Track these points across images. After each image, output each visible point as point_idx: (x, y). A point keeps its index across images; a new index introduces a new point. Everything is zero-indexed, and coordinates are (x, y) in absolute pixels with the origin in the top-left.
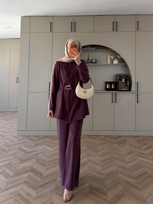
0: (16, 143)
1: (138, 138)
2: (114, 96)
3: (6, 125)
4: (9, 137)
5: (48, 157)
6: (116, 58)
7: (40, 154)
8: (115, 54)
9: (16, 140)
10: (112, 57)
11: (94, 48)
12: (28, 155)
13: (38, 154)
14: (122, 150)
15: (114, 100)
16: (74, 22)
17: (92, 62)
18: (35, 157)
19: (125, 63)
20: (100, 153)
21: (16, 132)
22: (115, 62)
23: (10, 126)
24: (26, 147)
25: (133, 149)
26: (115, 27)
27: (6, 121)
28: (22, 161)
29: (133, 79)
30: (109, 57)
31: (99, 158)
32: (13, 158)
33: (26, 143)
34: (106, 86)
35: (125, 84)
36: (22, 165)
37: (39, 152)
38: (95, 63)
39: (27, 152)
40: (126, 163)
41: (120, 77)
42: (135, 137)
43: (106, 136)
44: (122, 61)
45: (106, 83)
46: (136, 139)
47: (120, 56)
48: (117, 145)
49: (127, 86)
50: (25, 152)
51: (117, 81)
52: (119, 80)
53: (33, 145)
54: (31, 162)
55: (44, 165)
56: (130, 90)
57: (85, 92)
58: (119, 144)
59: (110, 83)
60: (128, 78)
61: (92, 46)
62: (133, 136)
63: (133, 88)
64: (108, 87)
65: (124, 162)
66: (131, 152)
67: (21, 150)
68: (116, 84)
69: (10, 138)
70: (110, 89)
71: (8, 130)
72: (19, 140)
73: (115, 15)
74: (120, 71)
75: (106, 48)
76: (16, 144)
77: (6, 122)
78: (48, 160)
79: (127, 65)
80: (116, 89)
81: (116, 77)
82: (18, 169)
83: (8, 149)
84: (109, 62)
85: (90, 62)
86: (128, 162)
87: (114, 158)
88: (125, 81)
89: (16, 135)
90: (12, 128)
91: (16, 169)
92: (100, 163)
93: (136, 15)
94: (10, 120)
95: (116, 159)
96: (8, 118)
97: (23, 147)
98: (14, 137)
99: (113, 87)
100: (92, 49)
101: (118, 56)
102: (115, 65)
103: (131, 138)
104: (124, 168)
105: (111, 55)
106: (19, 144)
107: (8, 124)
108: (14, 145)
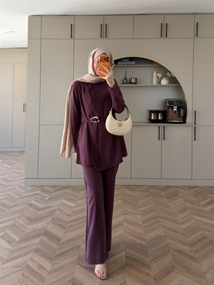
0: (23, 195)
1: (196, 189)
2: (162, 130)
3: (9, 171)
4: (13, 187)
5: (68, 215)
6: (164, 76)
7: (57, 212)
8: (164, 71)
9: (23, 191)
10: (160, 75)
11: (134, 63)
12: (39, 213)
13: (55, 211)
14: (172, 206)
15: (162, 136)
16: (104, 24)
17: (131, 83)
18: (49, 216)
19: (179, 83)
20: (141, 209)
21: (23, 181)
22: (164, 82)
23: (14, 172)
24: (37, 201)
25: (187, 205)
26: (164, 31)
27: (9, 164)
28: (31, 221)
29: (189, 107)
30: (155, 75)
31: (140, 217)
32: (19, 217)
33: (37, 196)
34: (150, 116)
35: (177, 113)
36: (31, 227)
37: (55, 208)
38: (135, 83)
39: (38, 209)
40: (177, 223)
41: (170, 103)
42: (191, 188)
44: (173, 81)
45: (151, 112)
46: (192, 190)
47: (170, 73)
48: (166, 200)
49: (180, 117)
50: (36, 209)
51: (166, 108)
52: (169, 107)
53: (47, 199)
54: (44, 223)
55: (63, 226)
56: (184, 122)
57: (120, 125)
58: (168, 198)
59: (157, 112)
60: (182, 106)
61: (131, 59)
62: (187, 187)
63: (189, 119)
64: (153, 118)
65: (174, 222)
66: (186, 209)
67: (30, 205)
68: (164, 113)
69: (14, 189)
70: (156, 121)
72: (27, 192)
73: (164, 14)
74: (170, 95)
75: (151, 62)
76: (23, 197)
77: (9, 166)
78: (68, 219)
79: (180, 86)
80: (164, 121)
81: (165, 103)
82: (26, 232)
83: (12, 205)
84: (155, 81)
85: (128, 82)
86: (180, 222)
87: (160, 217)
88: (177, 108)
89: (23, 185)
90: (17, 175)
91: (24, 232)
92: (141, 223)
93: (194, 14)
94: (15, 163)
95: (163, 218)
96: (12, 161)
97: (33, 202)
98: (20, 187)
99: (160, 118)
100: (130, 63)
101: (168, 73)
102: (163, 86)
103: (185, 189)
104: (175, 231)
105: (158, 73)
106: (27, 196)
107: (11, 169)
108: (20, 198)
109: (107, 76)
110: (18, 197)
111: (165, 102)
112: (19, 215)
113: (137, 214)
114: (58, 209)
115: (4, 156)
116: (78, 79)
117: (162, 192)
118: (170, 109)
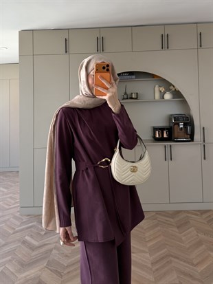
0: (17, 229)
1: (208, 214)
2: (168, 149)
3: (5, 197)
4: (7, 218)
5: (67, 256)
6: (168, 90)
8: (167, 85)
9: (18, 223)
10: (162, 89)
11: (134, 77)
12: (34, 253)
13: (51, 250)
14: (183, 238)
15: (169, 157)
16: (100, 36)
17: (132, 98)
18: (45, 258)
19: (183, 97)
20: (149, 245)
21: (18, 209)
22: (168, 96)
23: (11, 198)
24: (32, 237)
25: (201, 236)
26: (165, 42)
27: (5, 188)
28: (24, 266)
29: (196, 123)
30: (157, 89)
31: (148, 255)
32: (10, 261)
33: (33, 229)
34: (155, 134)
35: (183, 131)
36: (24, 275)
37: (52, 246)
38: (136, 99)
39: (33, 248)
40: (192, 264)
41: (177, 119)
42: (203, 212)
43: (158, 213)
44: (177, 95)
45: (155, 129)
46: (205, 216)
47: (174, 86)
48: (176, 229)
49: (187, 134)
50: (31, 248)
51: (172, 125)
52: (175, 124)
53: (43, 233)
54: (38, 269)
55: (59, 273)
56: (192, 140)
57: (134, 170)
58: (178, 227)
59: (161, 129)
60: (189, 122)
61: (131, 73)
62: (199, 211)
63: (197, 136)
64: (157, 136)
65: (188, 263)
66: (199, 243)
67: (24, 242)
69: (8, 220)
70: (161, 139)
71: (7, 205)
72: (23, 223)
73: (164, 25)
74: (175, 110)
75: (153, 76)
76: (17, 232)
77: (6, 190)
78: (66, 262)
79: (185, 100)
80: (170, 139)
81: (170, 119)
83: (3, 242)
84: (157, 96)
85: (128, 97)
86: (195, 263)
87: (172, 256)
88: (184, 125)
89: (18, 214)
90: (13, 202)
91: (14, 283)
92: (150, 266)
93: (196, 23)
94: (11, 186)
95: (175, 257)
96: (9, 183)
97: (27, 238)
98: (15, 217)
99: (165, 136)
100: (130, 77)
101: (172, 87)
102: (168, 101)
104: (191, 276)
105: (160, 87)
106: (21, 230)
107: (7, 194)
108: (14, 233)
109: (108, 95)
110: (11, 232)
111: (170, 117)
112: (10, 258)
113: (146, 252)
114: (56, 248)
117: (172, 220)
118: (176, 126)
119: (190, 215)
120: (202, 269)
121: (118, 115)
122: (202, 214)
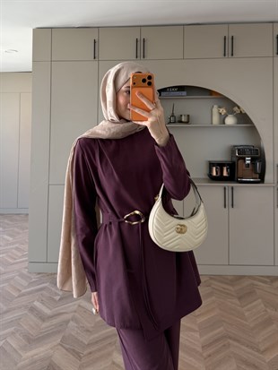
0: (23, 291)
2: (229, 192)
3: (9, 247)
4: (11, 275)
5: (88, 331)
6: (230, 112)
7: (72, 324)
8: (230, 105)
9: (25, 283)
10: (223, 111)
11: (184, 93)
12: (45, 325)
13: (68, 322)
14: (246, 314)
15: (229, 202)
16: (140, 38)
17: (181, 122)
18: (59, 332)
19: (251, 122)
21: (26, 264)
22: (230, 120)
23: (17, 249)
24: (42, 302)
25: (271, 312)
26: (229, 47)
27: (11, 236)
28: (31, 341)
30: (215, 110)
31: (197, 335)
32: (13, 333)
33: (44, 292)
34: (211, 171)
35: (250, 168)
36: (30, 354)
37: (68, 316)
38: (187, 122)
39: (43, 318)
41: (242, 151)
44: (243, 119)
45: (211, 165)
47: (239, 107)
48: (236, 301)
49: (256, 173)
50: (41, 318)
51: (235, 159)
52: (239, 158)
53: (57, 298)
54: (49, 346)
55: (78, 353)
56: (262, 180)
57: (181, 230)
58: (240, 298)
59: (220, 165)
60: (258, 156)
61: (181, 88)
62: (268, 277)
63: (269, 176)
64: (214, 174)
67: (33, 309)
68: (232, 166)
69: (13, 278)
70: (220, 179)
71: (12, 258)
72: (31, 284)
74: (240, 139)
75: (210, 92)
76: (24, 295)
77: (11, 239)
78: (86, 339)
79: (254, 127)
80: (232, 178)
81: (233, 152)
82: (19, 365)
83: (5, 308)
84: (216, 120)
85: (176, 120)
87: (230, 338)
88: (251, 160)
89: (25, 271)
90: (20, 254)
91: (16, 364)
92: (200, 350)
93: (272, 22)
94: (19, 233)
95: (235, 340)
96: (16, 229)
97: (37, 304)
98: (22, 276)
99: (225, 174)
100: (180, 93)
101: (236, 109)
102: (230, 127)
103: (265, 282)
105: (220, 107)
106: (29, 293)
107: (13, 243)
108: (19, 297)
109: (150, 120)
110: (16, 294)
111: (233, 149)
112: (13, 329)
113: (194, 331)
114: (73, 319)
115: (6, 221)
116: (85, 134)
117: (231, 288)
118: (240, 162)
119: (256, 282)
120: (272, 357)
121: (163, 149)
122: (272, 282)
